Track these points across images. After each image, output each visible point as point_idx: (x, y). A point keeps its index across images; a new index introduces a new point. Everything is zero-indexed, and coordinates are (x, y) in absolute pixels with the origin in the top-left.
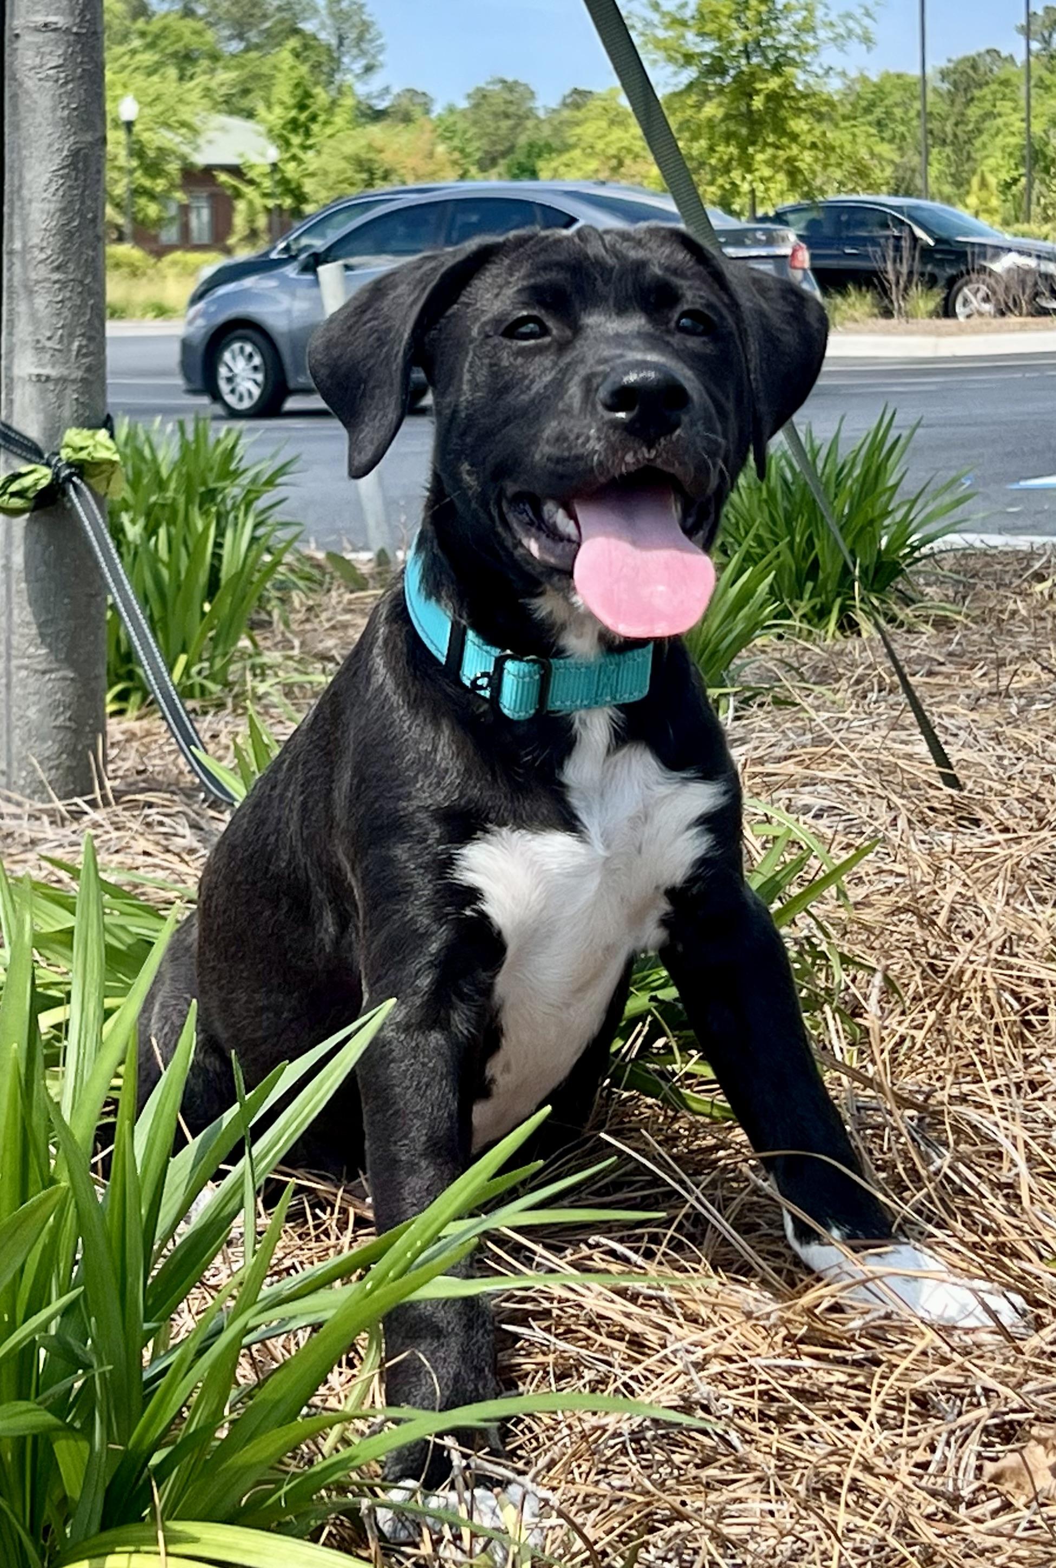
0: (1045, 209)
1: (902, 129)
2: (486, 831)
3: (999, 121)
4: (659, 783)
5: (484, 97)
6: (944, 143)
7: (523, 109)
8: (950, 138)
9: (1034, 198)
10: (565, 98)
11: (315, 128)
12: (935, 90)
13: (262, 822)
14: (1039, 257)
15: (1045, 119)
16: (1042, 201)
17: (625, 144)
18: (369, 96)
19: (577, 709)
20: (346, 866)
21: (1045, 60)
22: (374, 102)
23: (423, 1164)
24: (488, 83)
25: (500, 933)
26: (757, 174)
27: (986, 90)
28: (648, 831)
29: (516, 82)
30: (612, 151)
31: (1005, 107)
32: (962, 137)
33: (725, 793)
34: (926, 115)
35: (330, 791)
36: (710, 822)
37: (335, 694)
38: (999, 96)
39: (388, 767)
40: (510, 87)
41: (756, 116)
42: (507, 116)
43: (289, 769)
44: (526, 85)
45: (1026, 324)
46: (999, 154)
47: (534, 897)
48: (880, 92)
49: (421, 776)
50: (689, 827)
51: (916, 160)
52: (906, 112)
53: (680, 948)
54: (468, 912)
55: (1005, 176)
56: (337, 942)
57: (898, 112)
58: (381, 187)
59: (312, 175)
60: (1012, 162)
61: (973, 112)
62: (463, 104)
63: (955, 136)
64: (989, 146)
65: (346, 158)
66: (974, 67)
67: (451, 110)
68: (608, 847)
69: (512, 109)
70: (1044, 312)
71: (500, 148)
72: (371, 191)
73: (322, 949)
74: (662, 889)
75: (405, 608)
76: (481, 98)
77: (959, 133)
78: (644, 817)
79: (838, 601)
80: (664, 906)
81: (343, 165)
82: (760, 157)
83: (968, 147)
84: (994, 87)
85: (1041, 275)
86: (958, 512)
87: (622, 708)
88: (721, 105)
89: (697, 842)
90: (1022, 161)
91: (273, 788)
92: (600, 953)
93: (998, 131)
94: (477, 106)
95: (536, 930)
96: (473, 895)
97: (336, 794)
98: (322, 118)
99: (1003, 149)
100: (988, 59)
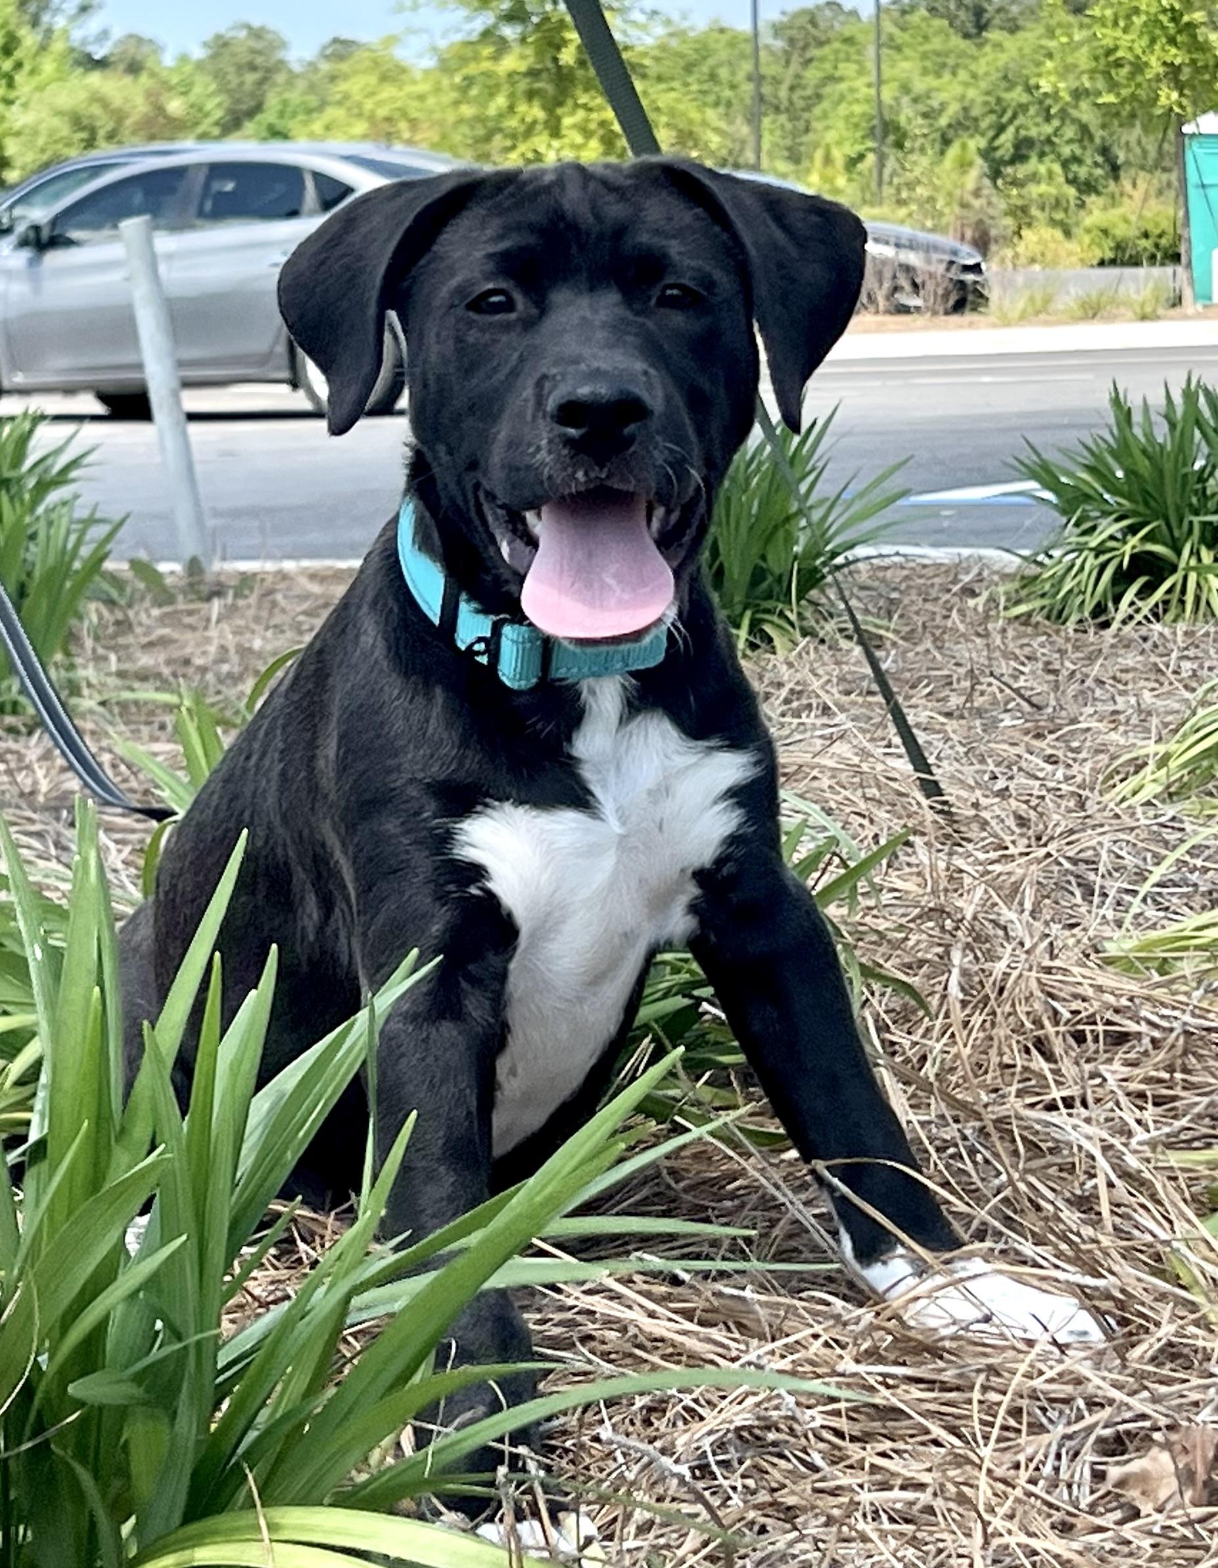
0: (898, 190)
1: (727, 93)
2: (486, 805)
3: (843, 86)
4: (679, 753)
5: (226, 44)
6: (777, 109)
7: (272, 61)
8: (785, 104)
9: (886, 177)
10: (324, 48)
11: (19, 78)
12: (767, 47)
13: (234, 798)
14: (897, 245)
15: (896, 84)
16: (896, 181)
17: (398, 104)
18: (84, 41)
19: (584, 677)
20: (333, 842)
21: (896, 15)
22: (90, 49)
23: (442, 1169)
24: (232, 29)
25: (510, 915)
26: (566, 140)
27: (827, 50)
28: (668, 807)
29: (262, 29)
30: (382, 112)
31: (847, 69)
32: (800, 104)
33: (756, 764)
34: (757, 78)
35: (313, 758)
36: (739, 795)
37: (321, 652)
38: (842, 55)
39: (378, 736)
40: (257, 33)
41: (565, 71)
42: (253, 68)
43: (267, 734)
44: (274, 33)
45: (883, 324)
46: (841, 124)
47: (545, 877)
48: (703, 50)
49: (411, 746)
50: (715, 803)
51: (745, 130)
52: (733, 73)
53: (713, 938)
54: (474, 891)
55: (852, 150)
56: (320, 930)
57: (723, 73)
58: (104, 151)
59: (18, 134)
60: (859, 134)
61: (812, 75)
62: (198, 53)
63: (791, 102)
64: (831, 115)
65: (59, 113)
66: (813, 23)
67: (184, 59)
68: (624, 824)
69: (259, 60)
70: (904, 310)
71: (244, 107)
72: (94, 153)
73: (304, 937)
74: (690, 871)
75: (397, 561)
76: (221, 45)
77: (795, 97)
78: (662, 791)
79: (748, 614)
80: (693, 890)
81: (56, 122)
82: (567, 121)
83: (806, 115)
84: (837, 45)
85: (901, 265)
86: (888, 514)
87: (635, 674)
88: (523, 57)
89: (725, 818)
90: (871, 133)
91: (248, 758)
92: (616, 940)
93: (842, 98)
94: (214, 57)
95: (549, 914)
96: (477, 872)
97: (321, 763)
98: (27, 67)
99: (847, 118)
100: (828, 13)
